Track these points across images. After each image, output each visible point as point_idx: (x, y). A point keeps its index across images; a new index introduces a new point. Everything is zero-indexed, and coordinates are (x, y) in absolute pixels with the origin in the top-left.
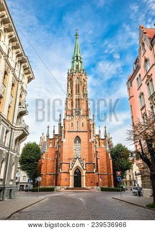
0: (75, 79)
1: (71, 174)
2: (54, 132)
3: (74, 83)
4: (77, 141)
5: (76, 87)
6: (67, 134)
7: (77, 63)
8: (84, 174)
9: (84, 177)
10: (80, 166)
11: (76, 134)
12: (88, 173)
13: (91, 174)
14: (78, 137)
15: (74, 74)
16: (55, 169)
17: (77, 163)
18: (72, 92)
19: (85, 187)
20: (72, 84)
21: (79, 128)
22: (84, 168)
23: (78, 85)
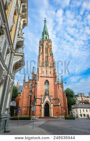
0: (45, 44)
1: (42, 107)
2: (29, 78)
3: (44, 47)
4: (47, 84)
5: (46, 49)
6: (40, 78)
7: (46, 36)
8: (52, 107)
9: (52, 109)
10: (49, 101)
11: (46, 79)
12: (55, 106)
13: (56, 107)
14: (47, 80)
15: (44, 41)
16: (29, 103)
17: (47, 99)
18: (43, 52)
19: (53, 116)
20: (43, 47)
21: (48, 74)
22: (52, 102)
23: (47, 48)
